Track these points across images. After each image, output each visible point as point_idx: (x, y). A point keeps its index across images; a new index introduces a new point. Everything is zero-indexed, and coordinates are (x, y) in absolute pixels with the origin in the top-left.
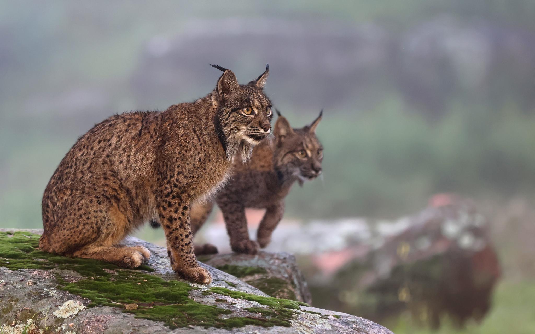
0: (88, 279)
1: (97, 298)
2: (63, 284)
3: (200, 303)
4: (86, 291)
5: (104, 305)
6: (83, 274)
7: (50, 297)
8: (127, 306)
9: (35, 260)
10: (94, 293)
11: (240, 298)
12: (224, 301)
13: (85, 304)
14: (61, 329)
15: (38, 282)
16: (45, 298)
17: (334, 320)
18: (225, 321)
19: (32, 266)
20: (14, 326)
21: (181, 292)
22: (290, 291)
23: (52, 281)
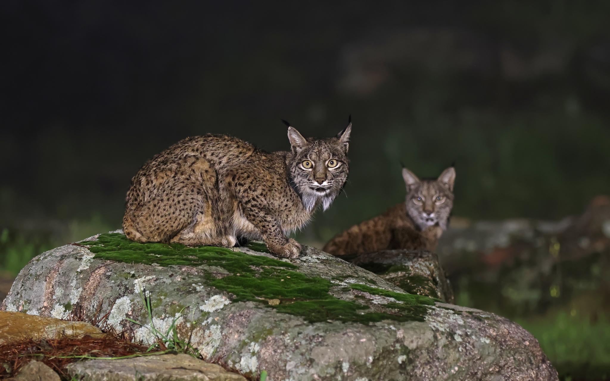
0: (234, 275)
1: (242, 294)
2: (210, 280)
3: (339, 299)
4: (232, 286)
5: (248, 300)
6: (229, 271)
7: (197, 292)
8: (271, 302)
9: (185, 257)
10: (239, 288)
11: (378, 294)
12: (363, 297)
13: (230, 298)
14: (208, 323)
15: (187, 278)
16: (192, 293)
17: (467, 316)
18: (363, 316)
19: (181, 263)
20: (163, 319)
21: (322, 288)
22: (431, 287)
23: (200, 277)
